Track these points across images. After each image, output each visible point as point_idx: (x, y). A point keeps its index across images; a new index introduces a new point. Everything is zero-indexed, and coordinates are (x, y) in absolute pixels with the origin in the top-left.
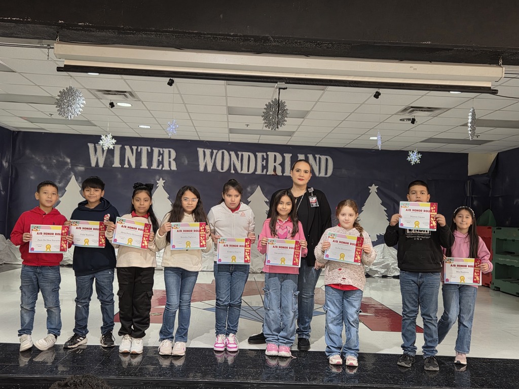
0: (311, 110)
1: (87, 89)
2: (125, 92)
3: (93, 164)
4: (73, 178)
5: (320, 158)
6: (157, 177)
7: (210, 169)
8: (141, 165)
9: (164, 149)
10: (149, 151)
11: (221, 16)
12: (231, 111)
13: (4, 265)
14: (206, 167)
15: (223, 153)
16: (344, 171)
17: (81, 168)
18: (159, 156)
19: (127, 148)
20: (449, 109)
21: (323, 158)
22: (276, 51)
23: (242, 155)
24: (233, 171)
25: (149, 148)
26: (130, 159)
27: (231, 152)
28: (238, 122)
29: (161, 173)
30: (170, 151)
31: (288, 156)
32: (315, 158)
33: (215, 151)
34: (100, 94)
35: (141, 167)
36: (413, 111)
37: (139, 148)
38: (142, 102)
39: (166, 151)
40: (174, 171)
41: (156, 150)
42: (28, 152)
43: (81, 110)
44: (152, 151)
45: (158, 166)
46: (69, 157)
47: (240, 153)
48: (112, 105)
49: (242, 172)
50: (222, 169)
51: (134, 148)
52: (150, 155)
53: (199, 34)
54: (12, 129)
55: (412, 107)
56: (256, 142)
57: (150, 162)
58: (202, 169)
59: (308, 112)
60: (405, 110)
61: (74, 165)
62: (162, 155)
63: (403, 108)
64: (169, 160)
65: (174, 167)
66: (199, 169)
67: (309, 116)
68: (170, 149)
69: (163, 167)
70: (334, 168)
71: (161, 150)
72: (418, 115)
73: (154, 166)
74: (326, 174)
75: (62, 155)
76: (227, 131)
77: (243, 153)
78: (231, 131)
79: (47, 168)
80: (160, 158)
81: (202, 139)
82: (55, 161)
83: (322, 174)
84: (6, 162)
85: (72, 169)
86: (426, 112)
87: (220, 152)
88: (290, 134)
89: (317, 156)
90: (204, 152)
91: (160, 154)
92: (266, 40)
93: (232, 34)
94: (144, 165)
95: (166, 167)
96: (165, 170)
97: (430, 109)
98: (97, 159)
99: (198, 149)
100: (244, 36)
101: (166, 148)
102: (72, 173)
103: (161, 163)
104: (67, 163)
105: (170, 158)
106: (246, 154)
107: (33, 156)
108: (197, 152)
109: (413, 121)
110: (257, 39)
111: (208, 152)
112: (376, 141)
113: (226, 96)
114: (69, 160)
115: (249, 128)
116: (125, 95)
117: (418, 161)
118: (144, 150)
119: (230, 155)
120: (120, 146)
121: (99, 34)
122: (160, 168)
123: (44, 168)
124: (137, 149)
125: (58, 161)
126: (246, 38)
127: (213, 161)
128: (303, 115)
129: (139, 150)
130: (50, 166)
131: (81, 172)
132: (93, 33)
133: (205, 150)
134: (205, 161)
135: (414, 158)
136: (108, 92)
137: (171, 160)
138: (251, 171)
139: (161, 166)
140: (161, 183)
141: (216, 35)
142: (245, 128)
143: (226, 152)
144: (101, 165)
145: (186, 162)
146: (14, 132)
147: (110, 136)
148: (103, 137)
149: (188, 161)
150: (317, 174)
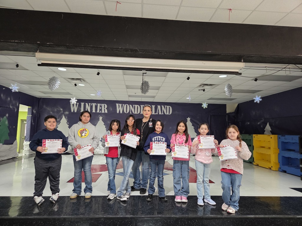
0: (161, 86)
1: (64, 78)
2: (81, 79)
3: (72, 111)
4: (64, 117)
5: (166, 107)
6: (99, 116)
7: (121, 112)
8: (92, 111)
9: (102, 104)
10: (96, 105)
11: (115, 40)
12: (128, 87)
13: (33, 155)
14: (120, 111)
15: (127, 105)
16: (176, 112)
17: (67, 113)
18: (100, 107)
19: (87, 104)
20: (218, 85)
21: (168, 107)
22: (141, 57)
23: (135, 106)
24: (131, 113)
25: (96, 104)
26: (88, 109)
27: (130, 105)
28: (132, 92)
29: (101, 114)
30: (104, 105)
31: (153, 106)
32: (165, 107)
33: (123, 105)
34: (69, 80)
35: (93, 112)
36: (204, 86)
37: (92, 104)
38: (89, 83)
39: (103, 105)
40: (106, 113)
41: (99, 105)
42: (44, 106)
43: (58, 86)
44: (97, 105)
45: (100, 111)
46: (62, 108)
47: (134, 105)
48: (76, 85)
49: (135, 113)
50: (126, 112)
51: (90, 104)
52: (96, 107)
53: (105, 48)
54: (38, 97)
55: (203, 84)
56: (140, 101)
57: (96, 110)
58: (118, 112)
59: (160, 87)
60: (200, 85)
61: (64, 111)
62: (101, 106)
63: (199, 84)
64: (104, 109)
65: (106, 112)
66: (117, 112)
67: (161, 89)
68: (105, 104)
69: (102, 111)
70: (172, 111)
71: (101, 105)
72: (206, 87)
73: (98, 111)
74: (169, 113)
75: (59, 107)
76: (127, 96)
77: (135, 105)
78: (129, 96)
79: (53, 113)
80: (101, 108)
81: (118, 100)
82: (56, 110)
83: (168, 114)
84: (35, 111)
85: (63, 113)
86: (209, 86)
87: (126, 105)
88: (154, 97)
89: (166, 106)
90: (119, 105)
91: (100, 106)
92: (136, 51)
93: (120, 48)
94: (94, 111)
95: (103, 112)
96: (102, 113)
97: (211, 85)
98: (74, 109)
99: (117, 104)
100: (126, 49)
101: (103, 104)
102: (63, 115)
103: (101, 110)
104: (61, 111)
105: (104, 108)
106: (136, 106)
107: (47, 108)
108: (116, 105)
109: (204, 90)
110: (132, 50)
111: (120, 105)
112: (188, 99)
113: (124, 80)
114: (62, 110)
115: (136, 94)
116: (81, 80)
117: (207, 107)
118: (94, 105)
119: (130, 106)
120: (84, 103)
121: (58, 48)
122: (100, 112)
123: (51, 113)
124: (91, 104)
125: (57, 110)
126: (127, 50)
127: (123, 109)
128: (158, 88)
129: (92, 105)
130: (53, 112)
131: (67, 114)
132: (55, 48)
133: (119, 104)
134: (119, 109)
135: (205, 106)
136: (73, 79)
137: (105, 109)
138: (139, 112)
139: (101, 111)
140: (101, 118)
141: (113, 48)
142: (135, 94)
143: (128, 105)
144: (76, 111)
145: (111, 109)
146: (39, 98)
147: (75, 98)
148: (72, 99)
149: (112, 109)
150: (166, 113)
